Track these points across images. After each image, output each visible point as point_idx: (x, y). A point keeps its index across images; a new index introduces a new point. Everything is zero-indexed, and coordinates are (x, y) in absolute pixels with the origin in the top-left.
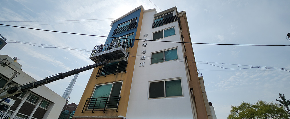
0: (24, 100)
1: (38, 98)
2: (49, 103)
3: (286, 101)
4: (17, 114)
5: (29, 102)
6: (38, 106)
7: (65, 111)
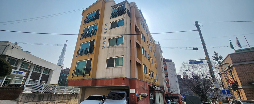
0: (32, 71)
1: (41, 69)
2: (49, 71)
3: (219, 56)
4: (30, 80)
5: (35, 72)
6: (42, 73)
7: (62, 74)
